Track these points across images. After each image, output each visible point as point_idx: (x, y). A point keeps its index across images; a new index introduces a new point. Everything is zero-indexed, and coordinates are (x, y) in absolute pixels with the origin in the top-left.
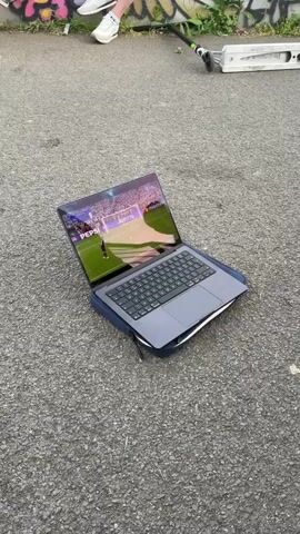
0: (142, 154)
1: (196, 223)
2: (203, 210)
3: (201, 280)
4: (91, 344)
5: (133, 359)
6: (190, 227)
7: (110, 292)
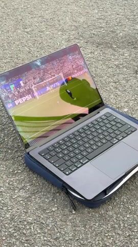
0: (63, 30)
1: (116, 88)
2: (121, 76)
3: (124, 137)
4: (28, 199)
5: (67, 211)
6: (110, 92)
7: (42, 152)
